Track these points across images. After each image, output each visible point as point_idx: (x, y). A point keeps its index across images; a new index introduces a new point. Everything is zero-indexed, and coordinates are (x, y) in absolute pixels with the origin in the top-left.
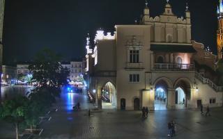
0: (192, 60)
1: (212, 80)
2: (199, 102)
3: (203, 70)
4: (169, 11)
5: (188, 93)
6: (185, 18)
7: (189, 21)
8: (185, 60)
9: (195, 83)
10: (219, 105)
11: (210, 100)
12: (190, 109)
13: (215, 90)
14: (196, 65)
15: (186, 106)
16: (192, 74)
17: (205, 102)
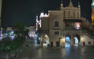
0: (81, 26)
1: (89, 34)
2: (84, 43)
3: (86, 30)
4: (71, 5)
5: (79, 40)
6: (78, 8)
7: (80, 9)
8: (78, 26)
9: (82, 35)
10: (92, 45)
11: (89, 43)
12: (80, 46)
14: (83, 28)
15: (78, 45)
16: (81, 31)
17: (87, 43)
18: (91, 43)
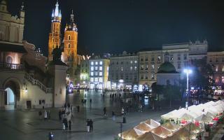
0: (22, 60)
1: (42, 81)
2: (29, 103)
5: (17, 94)
7: (22, 20)
8: (15, 60)
9: (25, 84)
10: (48, 106)
11: (40, 101)
12: (20, 110)
13: (45, 91)
14: (26, 65)
15: (15, 107)
16: (22, 75)
17: (35, 103)
18: (46, 103)
